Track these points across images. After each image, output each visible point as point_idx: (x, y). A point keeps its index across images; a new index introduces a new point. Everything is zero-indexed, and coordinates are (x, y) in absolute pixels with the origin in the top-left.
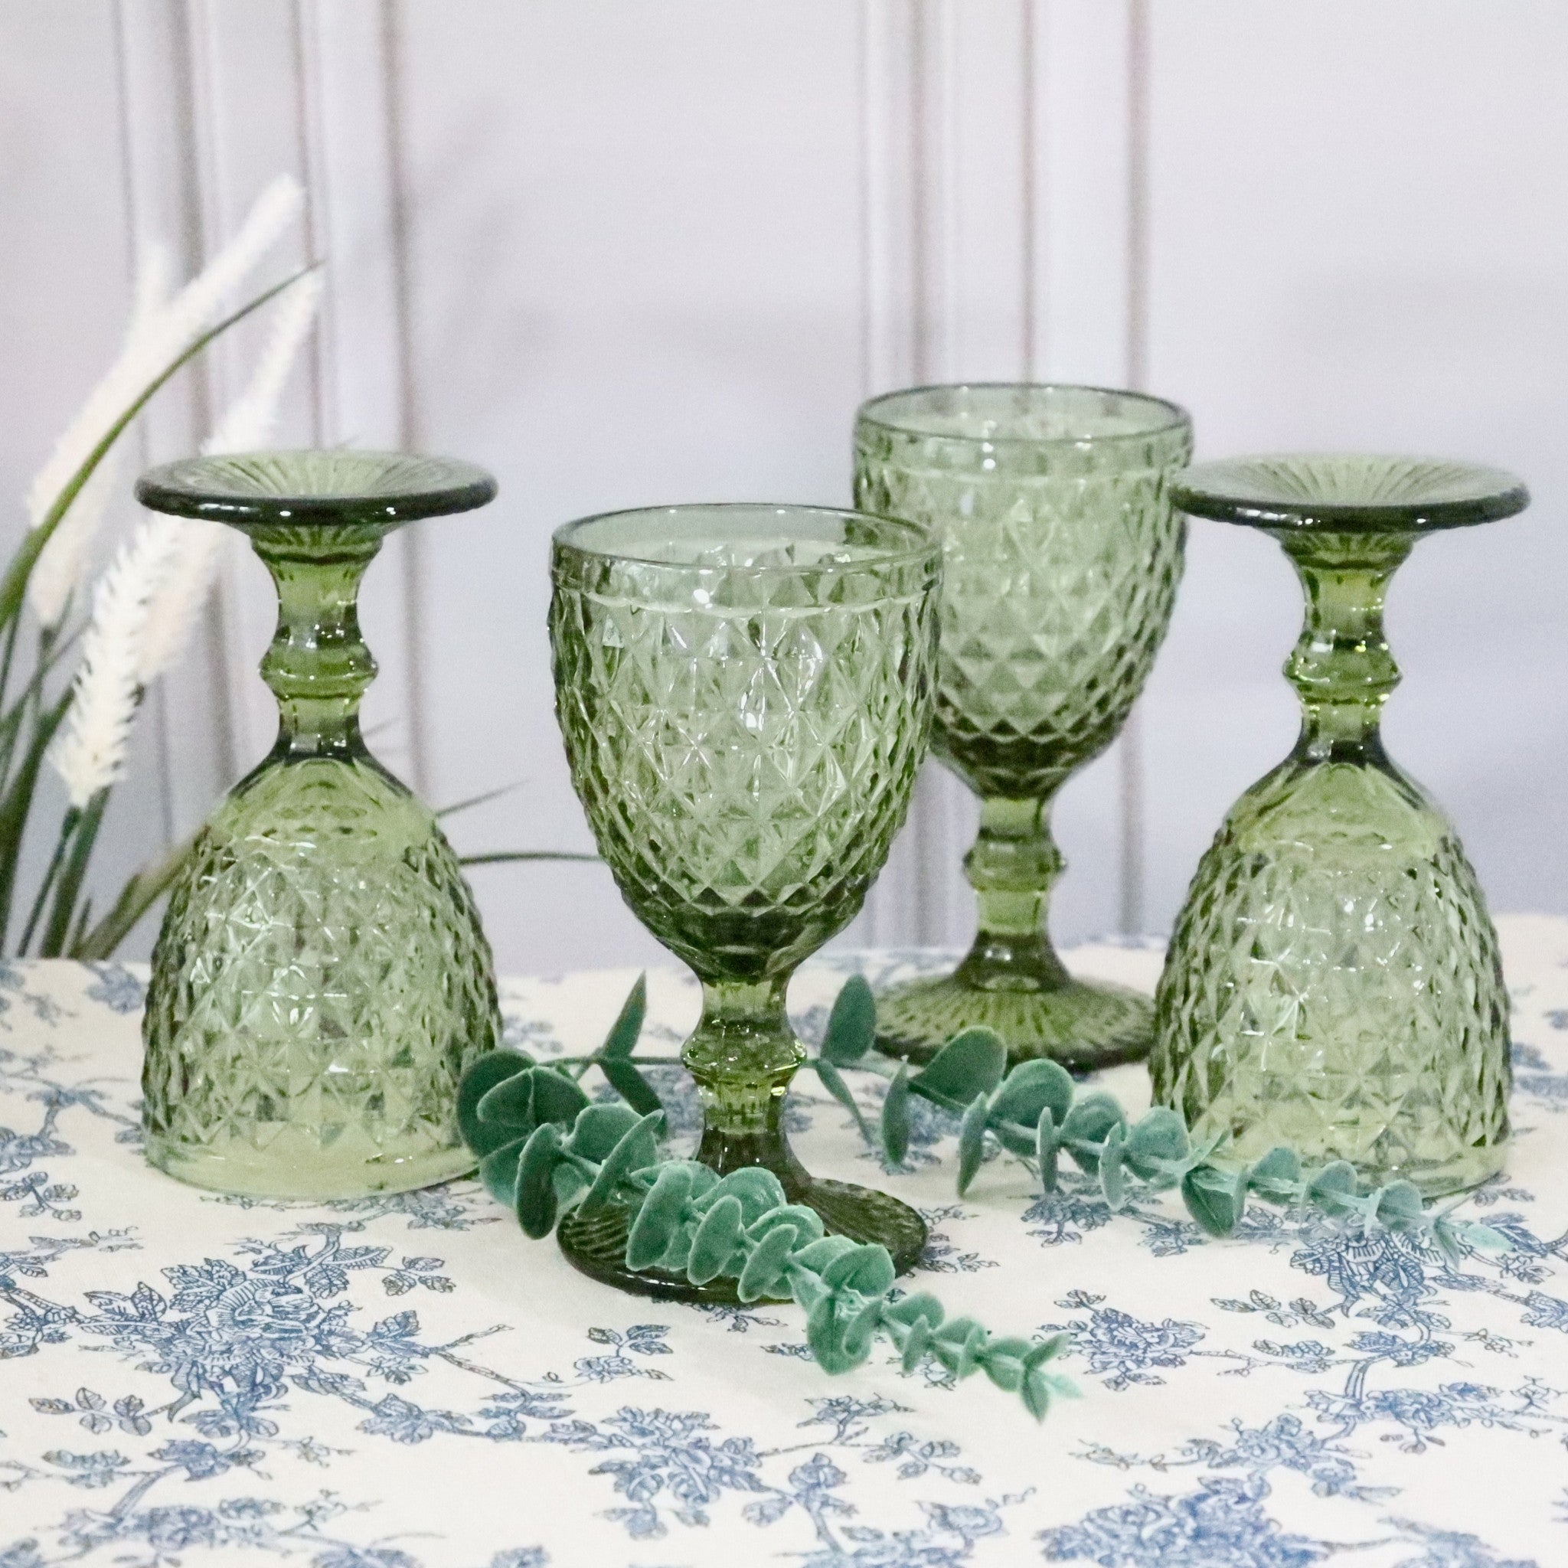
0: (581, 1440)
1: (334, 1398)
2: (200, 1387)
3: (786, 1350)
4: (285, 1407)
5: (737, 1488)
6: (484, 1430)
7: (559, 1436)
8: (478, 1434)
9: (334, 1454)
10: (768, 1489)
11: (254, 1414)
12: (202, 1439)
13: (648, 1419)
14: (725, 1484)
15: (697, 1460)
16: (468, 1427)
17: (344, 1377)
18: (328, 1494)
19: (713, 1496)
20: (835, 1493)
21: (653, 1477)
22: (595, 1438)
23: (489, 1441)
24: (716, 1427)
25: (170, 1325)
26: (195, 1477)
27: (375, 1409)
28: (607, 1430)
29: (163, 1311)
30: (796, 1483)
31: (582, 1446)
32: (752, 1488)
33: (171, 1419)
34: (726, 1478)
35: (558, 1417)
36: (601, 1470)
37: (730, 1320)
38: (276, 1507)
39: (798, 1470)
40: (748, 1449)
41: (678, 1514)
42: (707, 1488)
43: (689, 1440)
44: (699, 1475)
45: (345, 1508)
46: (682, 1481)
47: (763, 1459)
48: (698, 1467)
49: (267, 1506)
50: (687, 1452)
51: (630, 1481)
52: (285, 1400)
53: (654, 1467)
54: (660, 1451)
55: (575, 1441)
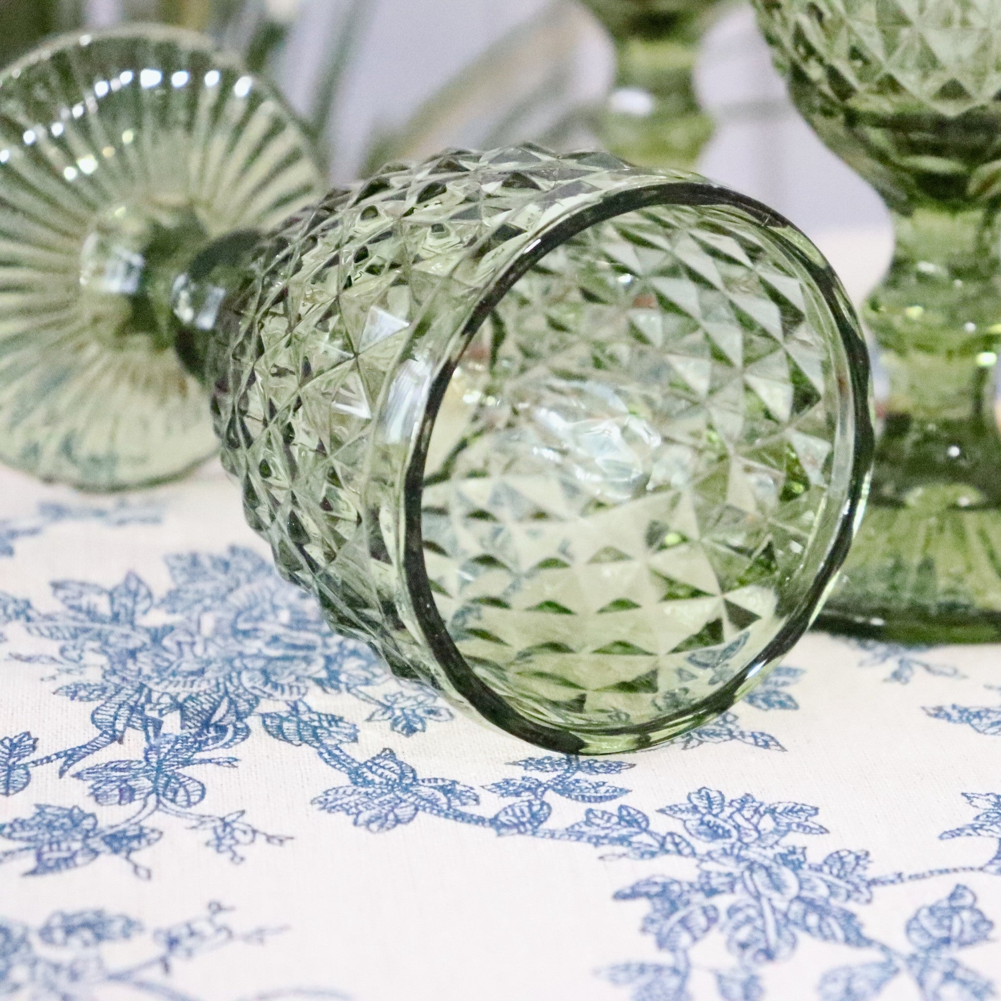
0: (622, 840)
1: (308, 751)
2: (128, 724)
3: (955, 715)
4: (232, 762)
5: (825, 938)
6: (489, 814)
7: (593, 831)
8: (480, 820)
9: (260, 839)
10: (869, 943)
11: (187, 771)
12: (89, 806)
13: (728, 811)
14: (808, 929)
15: (778, 887)
16: (471, 809)
17: (335, 720)
18: (217, 908)
19: (785, 951)
20: (970, 957)
21: (705, 911)
22: (644, 838)
23: (491, 832)
24: (823, 830)
25: (148, 630)
26: (42, 868)
27: (356, 774)
28: (661, 825)
29: (145, 612)
30: (915, 936)
31: (620, 849)
32: (847, 940)
33: (62, 773)
34: (813, 920)
35: (601, 799)
36: (633, 894)
37: (892, 664)
38: (130, 926)
39: (925, 912)
40: (860, 871)
41: (720, 978)
42: (779, 933)
43: (779, 849)
44: (774, 910)
45: (230, 934)
46: (749, 920)
47: (877, 890)
48: (775, 896)
49: (117, 926)
50: (767, 869)
51: (667, 917)
52: (240, 750)
53: (712, 892)
54: (730, 866)
55: (613, 841)
